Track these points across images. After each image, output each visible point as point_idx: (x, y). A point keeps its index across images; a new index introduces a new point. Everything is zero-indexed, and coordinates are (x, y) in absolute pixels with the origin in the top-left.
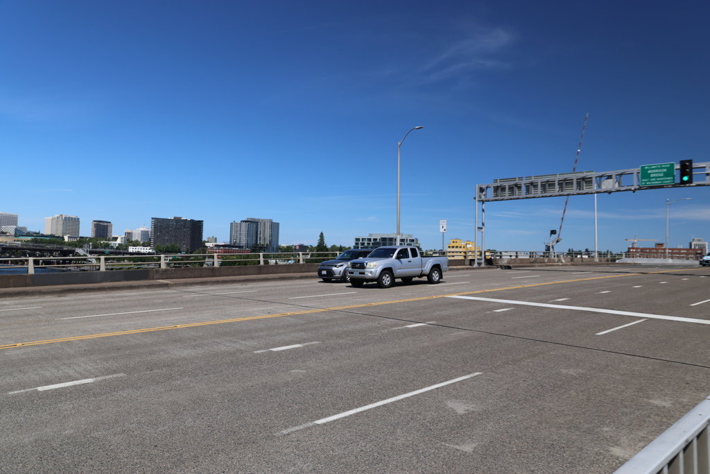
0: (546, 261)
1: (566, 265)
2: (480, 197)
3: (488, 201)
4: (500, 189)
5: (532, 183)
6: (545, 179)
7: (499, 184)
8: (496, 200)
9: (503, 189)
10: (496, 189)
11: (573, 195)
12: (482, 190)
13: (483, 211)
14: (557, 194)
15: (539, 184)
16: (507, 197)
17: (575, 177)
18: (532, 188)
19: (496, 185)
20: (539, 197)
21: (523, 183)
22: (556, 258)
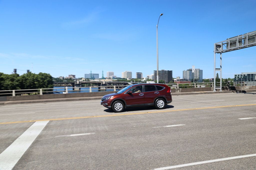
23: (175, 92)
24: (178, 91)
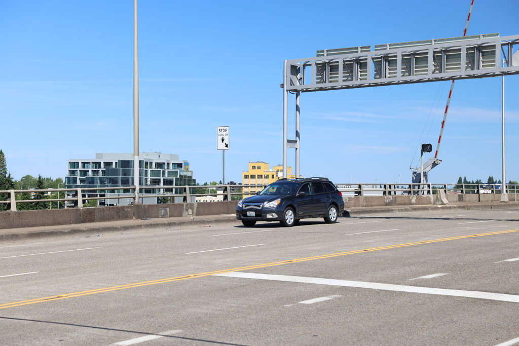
0: (414, 201)
1: (450, 208)
2: (292, 83)
3: (307, 91)
4: (328, 68)
5: (386, 58)
6: (409, 50)
7: (326, 59)
8: (321, 89)
9: (334, 68)
10: (321, 67)
11: (461, 78)
12: (295, 70)
13: (298, 108)
14: (431, 76)
15: (399, 59)
16: (341, 83)
17: (463, 44)
18: (385, 66)
19: (321, 60)
20: (398, 83)
21: (369, 56)
22: (431, 195)
23: (182, 216)
24: (190, 211)
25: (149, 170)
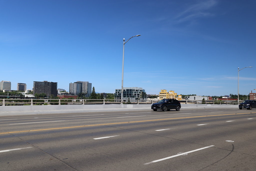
25: (134, 92)
